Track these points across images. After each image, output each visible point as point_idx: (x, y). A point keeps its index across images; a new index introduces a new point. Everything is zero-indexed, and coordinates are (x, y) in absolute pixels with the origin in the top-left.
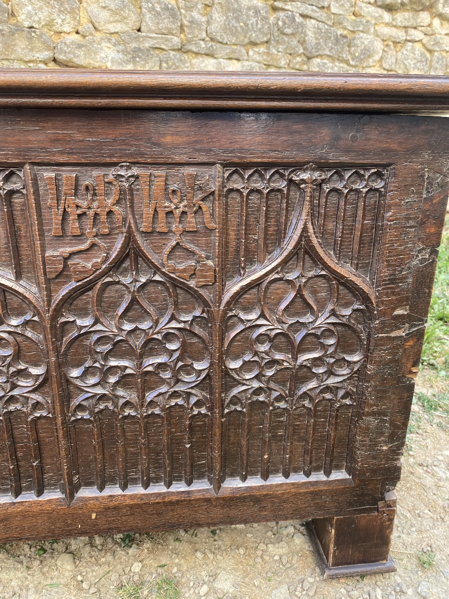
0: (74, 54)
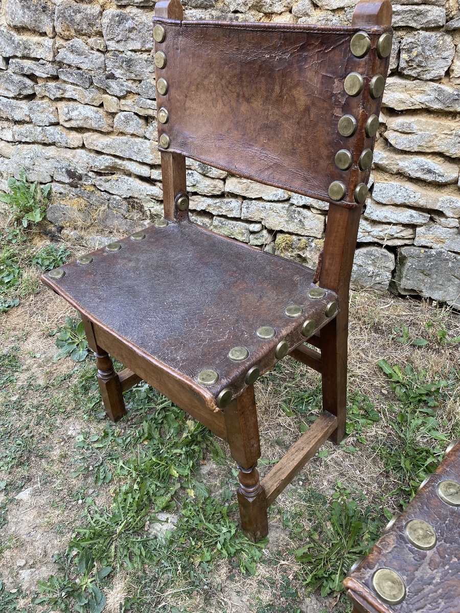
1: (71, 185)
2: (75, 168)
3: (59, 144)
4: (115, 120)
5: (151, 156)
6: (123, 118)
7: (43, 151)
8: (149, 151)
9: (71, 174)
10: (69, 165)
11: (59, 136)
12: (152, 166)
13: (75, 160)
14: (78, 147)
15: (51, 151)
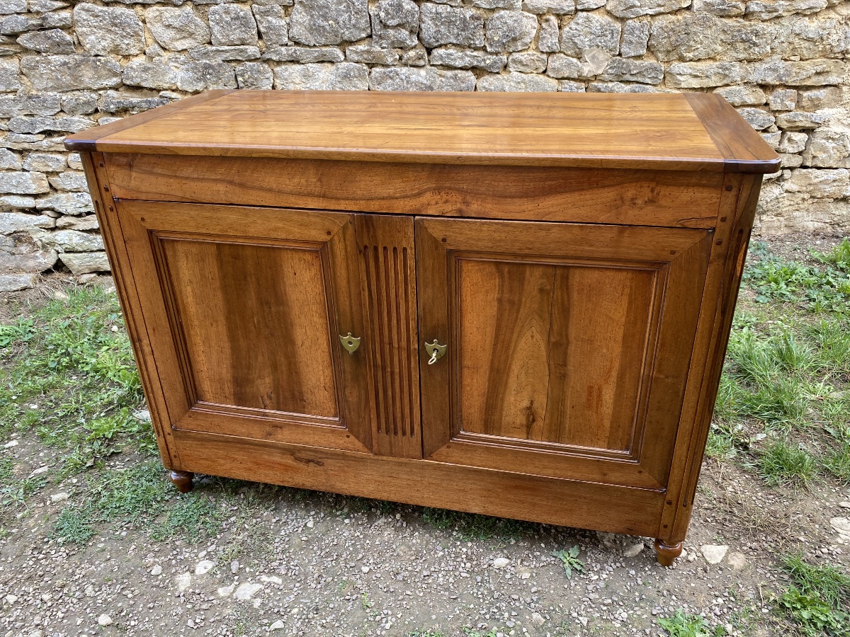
0: (141, 77)
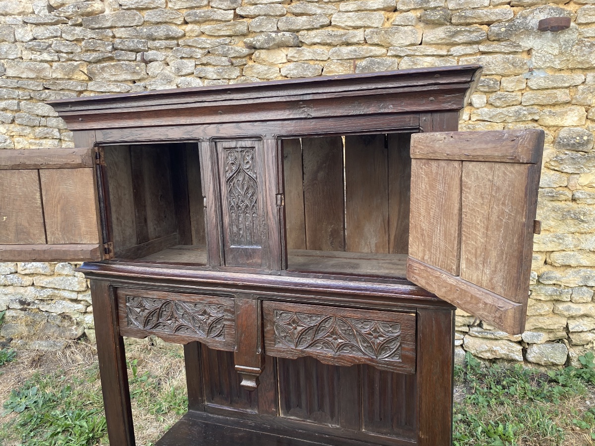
1: (21, 310)
2: (26, 299)
3: (16, 285)
4: (56, 268)
5: (78, 286)
6: (61, 266)
7: (4, 290)
8: (77, 283)
9: (22, 303)
10: (22, 297)
11: (16, 280)
12: (78, 292)
13: (26, 294)
14: (29, 285)
15: (10, 290)
